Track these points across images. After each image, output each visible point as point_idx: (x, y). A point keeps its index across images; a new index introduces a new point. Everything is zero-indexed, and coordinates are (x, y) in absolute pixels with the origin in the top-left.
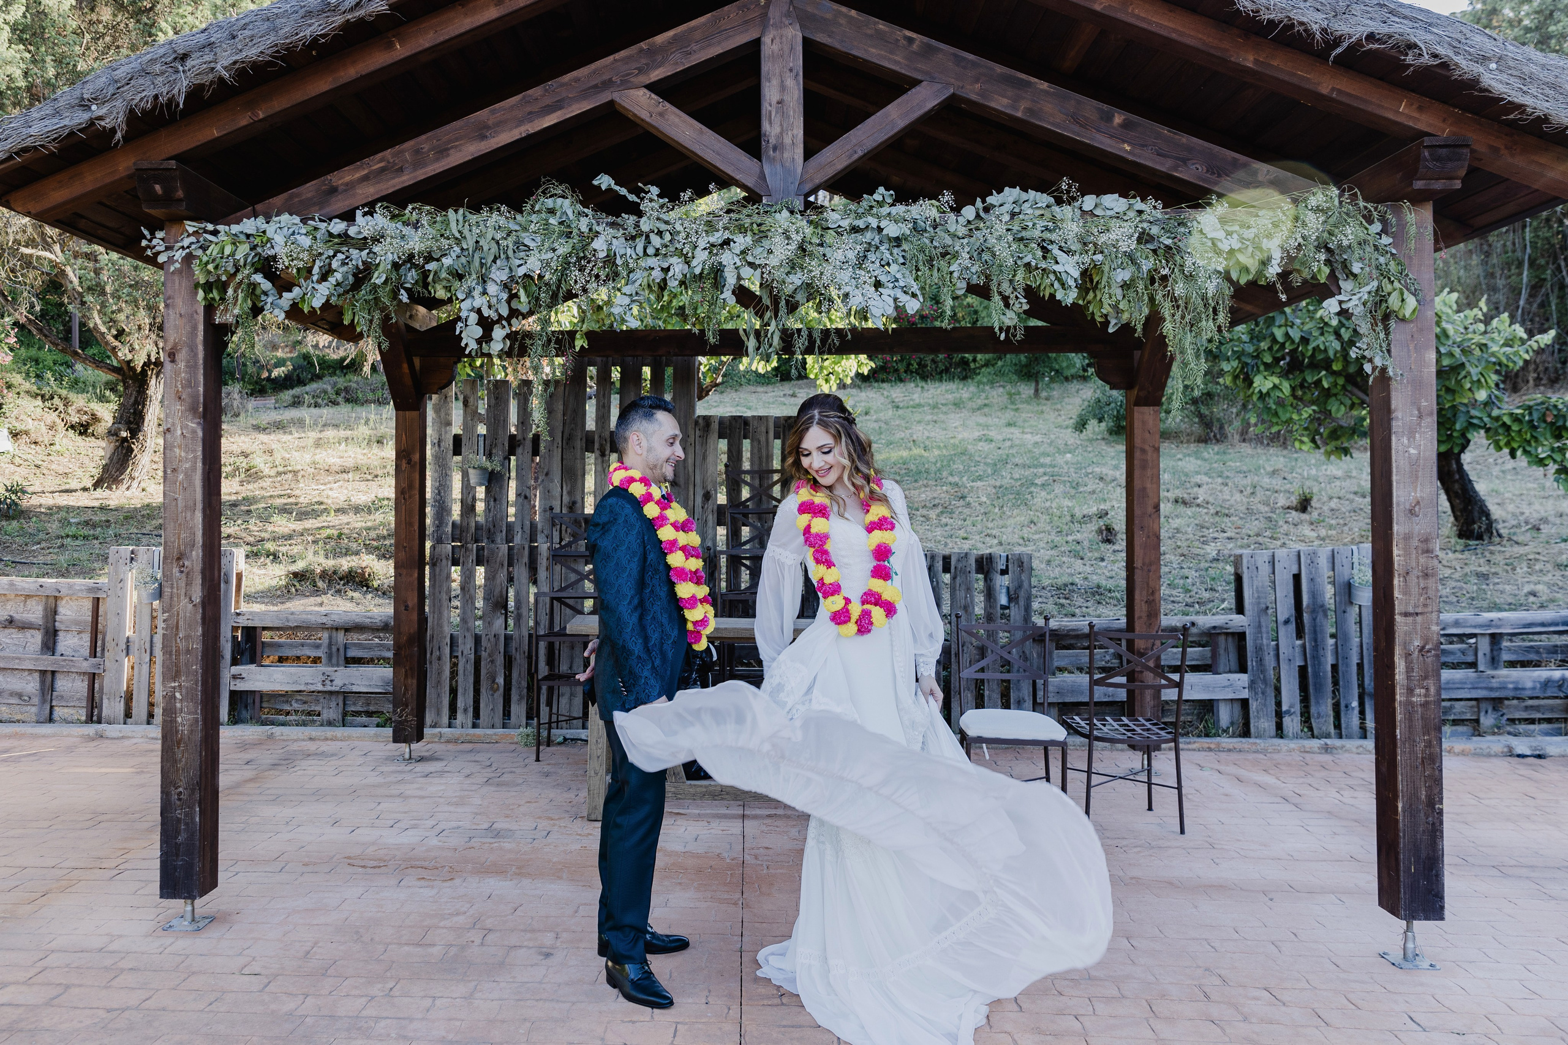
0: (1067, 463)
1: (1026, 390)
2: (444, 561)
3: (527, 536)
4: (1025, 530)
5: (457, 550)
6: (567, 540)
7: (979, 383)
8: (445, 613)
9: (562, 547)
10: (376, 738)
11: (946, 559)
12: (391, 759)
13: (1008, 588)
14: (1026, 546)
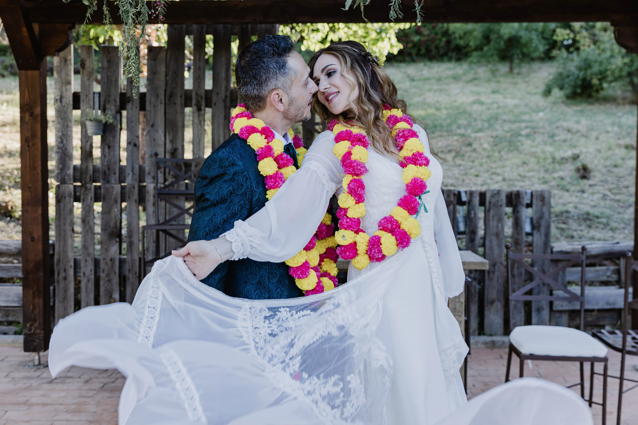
0: (541, 119)
1: (503, 68)
2: (67, 199)
3: (137, 177)
4: (521, 169)
5: (78, 189)
6: (170, 180)
7: (471, 63)
8: (69, 241)
9: (166, 187)
10: (13, 344)
11: (482, 195)
12: (23, 365)
13: (532, 219)
14: (523, 181)
